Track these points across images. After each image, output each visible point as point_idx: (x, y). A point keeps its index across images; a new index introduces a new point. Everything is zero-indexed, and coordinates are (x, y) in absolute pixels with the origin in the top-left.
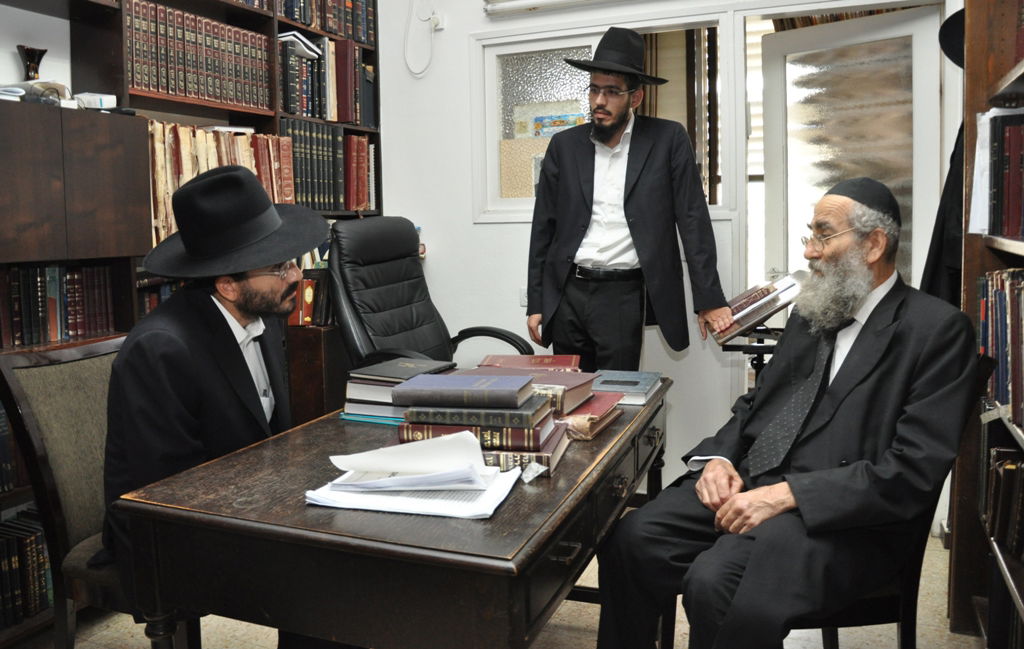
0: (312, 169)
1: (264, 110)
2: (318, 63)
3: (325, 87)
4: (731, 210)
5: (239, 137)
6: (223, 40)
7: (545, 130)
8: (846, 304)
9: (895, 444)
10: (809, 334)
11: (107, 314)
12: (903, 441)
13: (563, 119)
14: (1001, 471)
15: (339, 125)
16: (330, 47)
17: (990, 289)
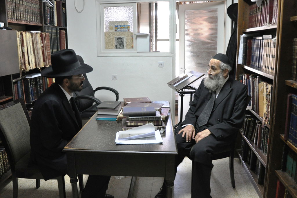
0: (52, 41)
1: (40, 25)
2: (52, 8)
3: (54, 16)
4: (172, 54)
5: (37, 34)
6: (29, 3)
7: (118, 29)
13: (124, 26)
14: (247, 120)
15: (57, 27)
16: (55, 3)
17: (244, 78)
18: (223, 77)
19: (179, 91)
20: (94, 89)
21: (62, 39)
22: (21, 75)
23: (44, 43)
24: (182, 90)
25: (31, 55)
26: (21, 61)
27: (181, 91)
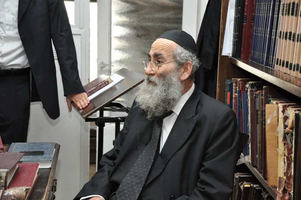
4: (80, 28)
8: (169, 103)
9: (198, 184)
10: (147, 119)
12: (203, 182)
14: (242, 187)
17: (234, 87)
18: (180, 83)
19: (89, 117)
24: (101, 114)
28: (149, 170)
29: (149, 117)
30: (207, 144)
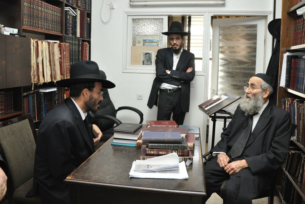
0: (73, 53)
1: (59, 34)
2: (75, 18)
3: (77, 26)
4: (204, 73)
5: (55, 44)
6: (49, 10)
7: (146, 44)
8: (257, 108)
9: (271, 148)
10: (245, 115)
11: (11, 105)
12: (273, 147)
13: (153, 41)
14: (290, 153)
15: (80, 38)
16: (79, 12)
17: (286, 103)
18: (262, 99)
19: (212, 115)
20: (116, 108)
21: (84, 52)
22: (33, 88)
23: (62, 54)
24: (215, 114)
25: (47, 66)
26: (34, 72)
27: (213, 115)
28: (247, 141)
29: (246, 114)
30: (276, 129)
